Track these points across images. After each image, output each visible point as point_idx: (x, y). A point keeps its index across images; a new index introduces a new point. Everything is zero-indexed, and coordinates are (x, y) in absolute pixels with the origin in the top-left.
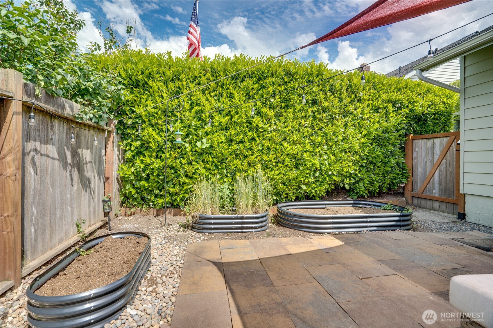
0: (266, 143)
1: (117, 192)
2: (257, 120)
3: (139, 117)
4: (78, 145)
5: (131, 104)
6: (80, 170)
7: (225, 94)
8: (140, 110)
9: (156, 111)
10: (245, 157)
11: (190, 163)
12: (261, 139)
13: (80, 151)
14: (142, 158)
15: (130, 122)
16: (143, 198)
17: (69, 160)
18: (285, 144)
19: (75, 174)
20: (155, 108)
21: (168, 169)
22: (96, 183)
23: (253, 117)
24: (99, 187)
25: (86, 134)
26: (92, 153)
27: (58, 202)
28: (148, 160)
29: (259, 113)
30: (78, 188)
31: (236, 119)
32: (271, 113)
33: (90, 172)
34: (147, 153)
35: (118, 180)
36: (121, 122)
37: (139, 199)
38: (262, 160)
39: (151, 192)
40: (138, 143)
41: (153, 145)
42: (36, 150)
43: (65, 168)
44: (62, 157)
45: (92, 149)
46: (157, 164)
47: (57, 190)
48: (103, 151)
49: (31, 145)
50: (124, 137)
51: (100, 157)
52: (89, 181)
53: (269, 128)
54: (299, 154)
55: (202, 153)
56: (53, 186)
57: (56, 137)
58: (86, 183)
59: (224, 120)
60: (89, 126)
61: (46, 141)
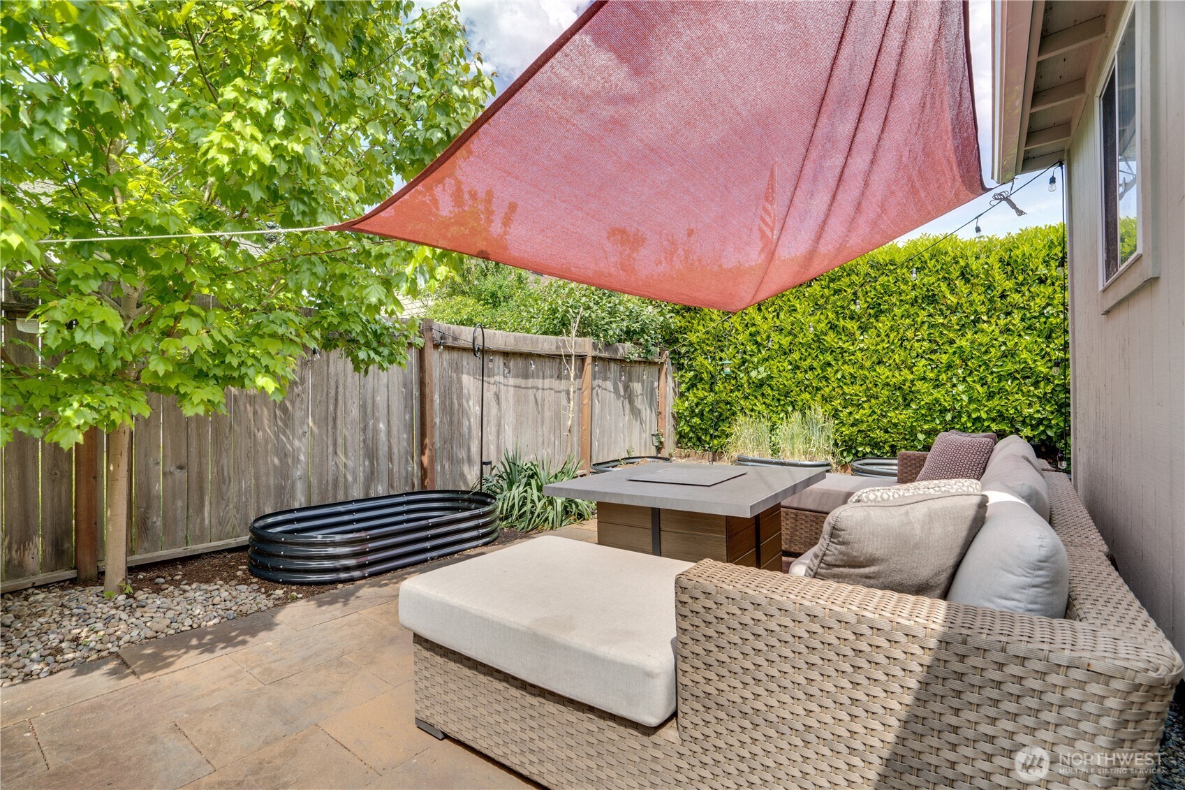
0: (848, 369)
1: (672, 429)
2: (830, 338)
3: (691, 344)
4: (630, 380)
5: (683, 330)
6: (631, 402)
7: (786, 308)
8: (692, 337)
9: (707, 336)
10: (818, 389)
11: (746, 398)
12: (840, 363)
13: (631, 384)
14: (695, 391)
15: (683, 350)
16: (699, 439)
17: (622, 393)
18: (880, 369)
19: (627, 406)
20: (707, 332)
21: (722, 405)
22: (647, 414)
23: (826, 334)
24: (651, 421)
25: (637, 369)
26: (643, 386)
27: (613, 429)
28: (701, 394)
29: (833, 327)
30: (629, 420)
31: (800, 339)
32: (852, 326)
33: (640, 403)
34: (700, 386)
35: (673, 416)
36: (674, 352)
37: (694, 440)
38: (844, 393)
39: (706, 431)
40: (692, 373)
41: (705, 376)
42: (599, 386)
43: (618, 398)
44: (616, 391)
45: (643, 382)
46: (711, 398)
47: (613, 418)
48: (656, 384)
49: (596, 382)
50: (680, 367)
51: (652, 390)
52: (640, 411)
53: (851, 348)
54: (908, 384)
55: (761, 384)
56: (610, 415)
57: (612, 376)
58: (636, 413)
59: (785, 341)
60: (640, 362)
61: (605, 379)
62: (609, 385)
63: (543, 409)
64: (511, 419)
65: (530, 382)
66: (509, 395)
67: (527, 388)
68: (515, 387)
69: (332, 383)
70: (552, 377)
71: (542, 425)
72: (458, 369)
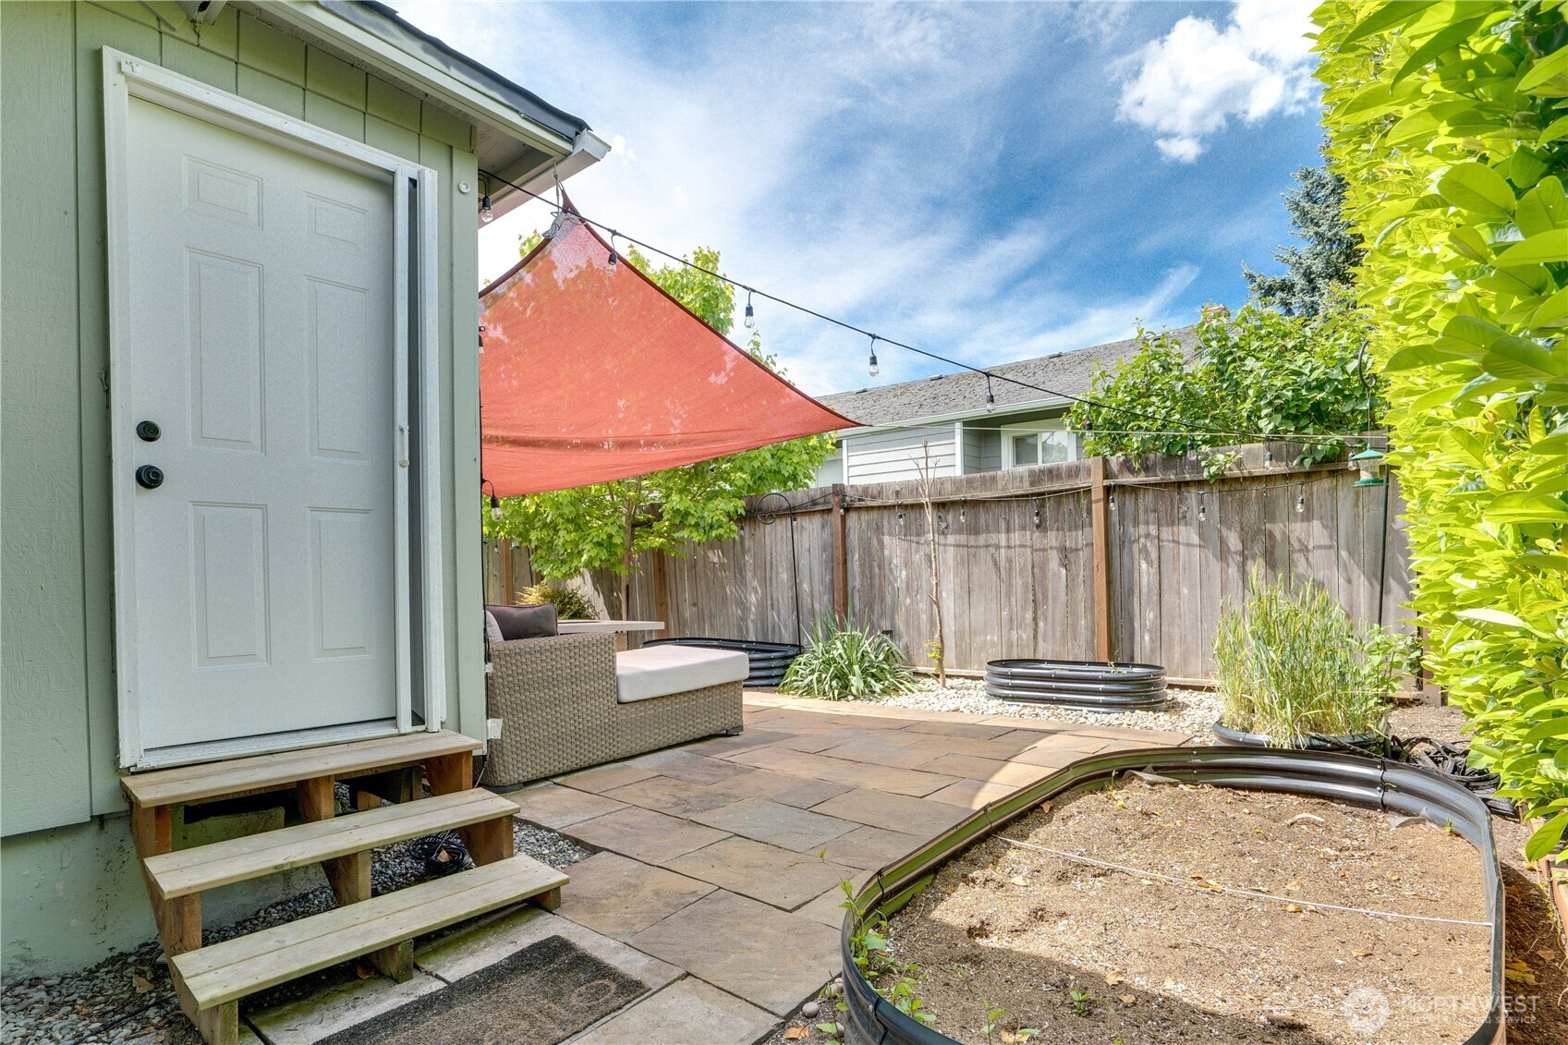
4: (1267, 517)
6: (1278, 564)
13: (1273, 527)
17: (1236, 546)
45: (1330, 518)
57: (1192, 514)
61: (1170, 522)
62: (1189, 534)
63: (1010, 576)
64: (951, 586)
65: (982, 539)
66: (949, 556)
67: (977, 547)
68: (957, 546)
69: (768, 549)
70: (1023, 528)
71: (1009, 595)
72: (879, 530)
